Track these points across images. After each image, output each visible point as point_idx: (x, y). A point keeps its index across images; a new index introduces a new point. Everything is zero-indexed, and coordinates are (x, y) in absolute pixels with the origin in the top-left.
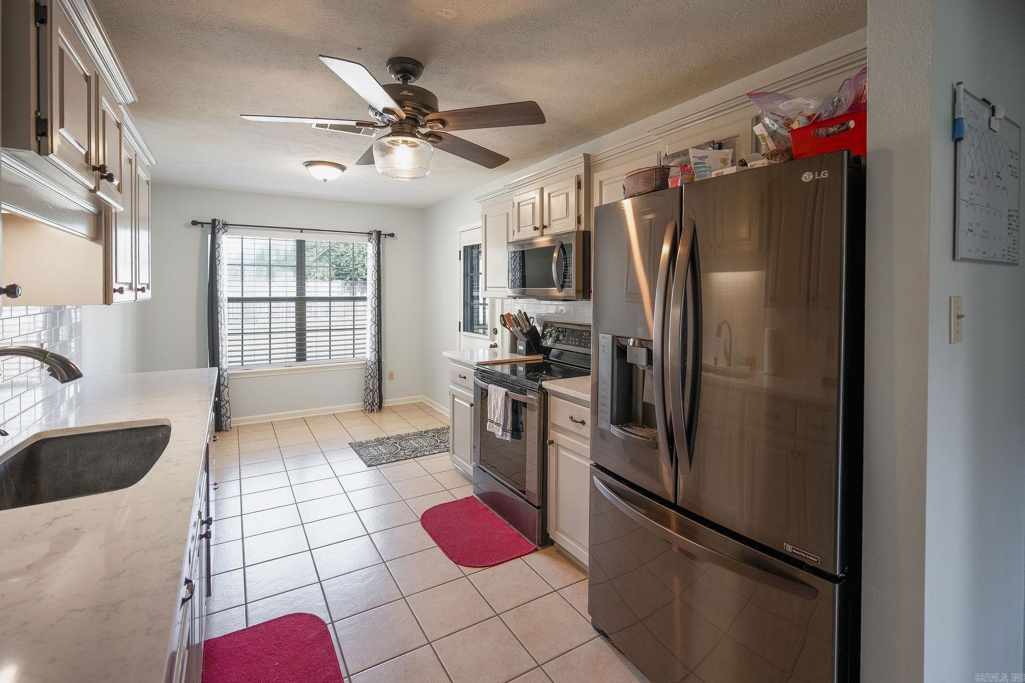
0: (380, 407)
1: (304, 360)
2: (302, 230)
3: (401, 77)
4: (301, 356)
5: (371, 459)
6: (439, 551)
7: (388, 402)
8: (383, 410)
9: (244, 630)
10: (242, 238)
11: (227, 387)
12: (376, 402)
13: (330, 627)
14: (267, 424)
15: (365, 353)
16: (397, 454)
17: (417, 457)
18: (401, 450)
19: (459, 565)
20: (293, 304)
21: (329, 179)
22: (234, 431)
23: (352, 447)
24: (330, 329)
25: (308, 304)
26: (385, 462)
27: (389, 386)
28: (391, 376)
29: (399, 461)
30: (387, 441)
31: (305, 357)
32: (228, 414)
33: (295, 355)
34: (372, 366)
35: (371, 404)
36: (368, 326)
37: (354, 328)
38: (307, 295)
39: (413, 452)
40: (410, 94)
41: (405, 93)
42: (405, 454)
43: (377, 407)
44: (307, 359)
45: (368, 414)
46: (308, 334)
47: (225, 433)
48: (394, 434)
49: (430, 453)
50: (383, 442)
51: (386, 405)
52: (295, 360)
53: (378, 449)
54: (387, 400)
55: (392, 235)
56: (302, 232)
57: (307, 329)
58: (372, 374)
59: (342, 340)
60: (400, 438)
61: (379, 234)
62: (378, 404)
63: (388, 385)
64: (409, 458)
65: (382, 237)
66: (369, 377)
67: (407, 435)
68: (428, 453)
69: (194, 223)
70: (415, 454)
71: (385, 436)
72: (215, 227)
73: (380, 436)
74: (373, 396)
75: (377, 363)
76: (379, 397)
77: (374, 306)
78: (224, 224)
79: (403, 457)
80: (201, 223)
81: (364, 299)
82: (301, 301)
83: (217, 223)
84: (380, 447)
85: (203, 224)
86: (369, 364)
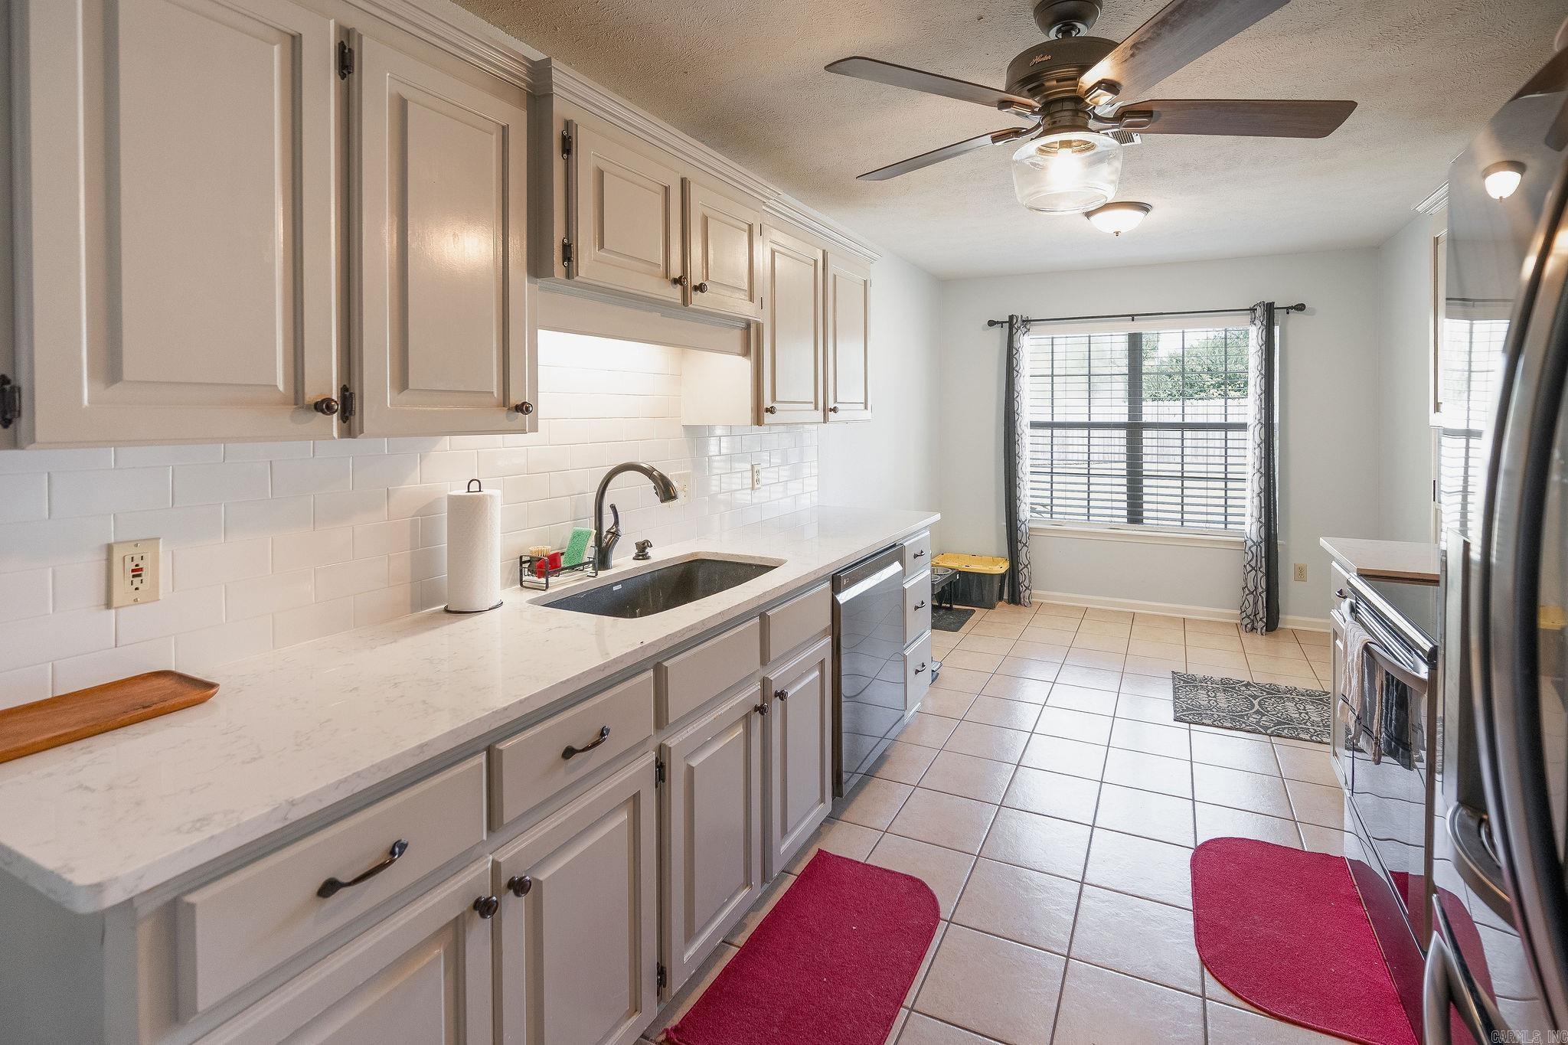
0: (1272, 624)
1: (1141, 521)
2: (1133, 317)
4: (1135, 514)
5: (1188, 709)
6: (1188, 920)
7: (1290, 619)
8: (1278, 632)
9: (859, 863)
10: (1053, 338)
11: (1025, 545)
12: (1261, 615)
13: (941, 927)
14: (1079, 609)
15: (1243, 523)
16: (1242, 716)
17: (1280, 736)
18: (1257, 712)
19: (1205, 971)
21: (1123, 231)
22: (1035, 608)
23: (1174, 679)
24: (1182, 477)
26: (1209, 722)
27: (1291, 591)
28: (1301, 573)
29: (1237, 729)
30: (1244, 688)
31: (1140, 517)
32: (1026, 583)
33: (1124, 512)
34: (1254, 549)
35: (1252, 617)
36: (1249, 477)
37: (1226, 478)
39: (1279, 723)
40: (1046, 58)
41: (1038, 59)
42: (1258, 723)
43: (1261, 624)
46: (1147, 482)
47: (1023, 608)
48: (1263, 680)
49: (1314, 738)
50: (1234, 688)
51: (1288, 627)
52: (1125, 520)
53: (1215, 697)
54: (1290, 617)
55: (1300, 308)
56: (1133, 320)
57: (1146, 473)
58: (1253, 563)
59: (1203, 500)
60: (1273, 691)
61: (1270, 308)
62: (1265, 620)
64: (1260, 733)
65: (1279, 314)
66: (1249, 568)
67: (1289, 691)
68: (1308, 738)
69: (991, 323)
70: (1278, 729)
71: (1247, 679)
72: (1012, 326)
73: (1236, 677)
74: (1256, 603)
75: (1263, 545)
76: (1267, 608)
77: (1258, 441)
78: (1024, 321)
79: (1250, 725)
80: (998, 323)
81: (1242, 427)
82: (1134, 429)
83: (1015, 321)
84: (1221, 695)
85: (1002, 323)
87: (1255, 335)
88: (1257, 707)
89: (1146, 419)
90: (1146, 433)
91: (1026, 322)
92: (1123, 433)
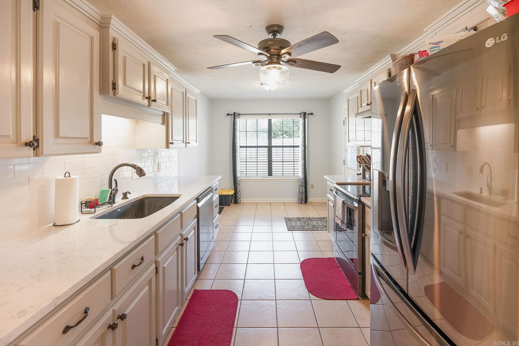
0: (306, 202)
3: (272, 35)
4: (270, 174)
5: (291, 227)
6: (303, 282)
7: (310, 200)
8: (308, 203)
9: (209, 290)
10: (246, 120)
11: (239, 185)
13: (239, 302)
14: (255, 203)
15: (299, 174)
16: (304, 227)
17: (313, 230)
18: (307, 225)
19: (310, 293)
21: (272, 90)
22: (242, 204)
23: (285, 219)
24: (283, 161)
26: (297, 230)
27: (310, 191)
28: (312, 186)
29: (304, 230)
30: (303, 219)
31: (271, 174)
32: (240, 197)
33: (267, 173)
34: (302, 181)
35: (301, 200)
36: (300, 160)
37: (294, 161)
39: (313, 227)
40: (272, 43)
41: (269, 43)
42: (308, 228)
43: (304, 201)
44: (273, 175)
45: (299, 205)
46: (273, 163)
47: (238, 205)
48: (307, 216)
50: (300, 220)
51: (310, 201)
52: (268, 175)
53: (296, 223)
55: (312, 114)
56: (269, 115)
57: (273, 161)
58: (301, 185)
59: (288, 167)
60: (309, 219)
61: (305, 114)
62: (304, 200)
64: (309, 230)
65: (307, 116)
66: (300, 186)
67: (313, 218)
68: (320, 230)
69: (228, 115)
70: (313, 229)
71: (303, 217)
72: (235, 116)
73: (300, 217)
74: (302, 196)
75: (304, 179)
76: (305, 197)
77: (302, 150)
78: (238, 114)
79: (306, 229)
80: (230, 114)
81: (298, 146)
82: (270, 147)
83: (235, 114)
84: (298, 222)
85: (231, 115)
86: (300, 179)
87: (301, 121)
88: (307, 224)
89: (273, 145)
90: (273, 149)
91: (239, 114)
92: (267, 149)
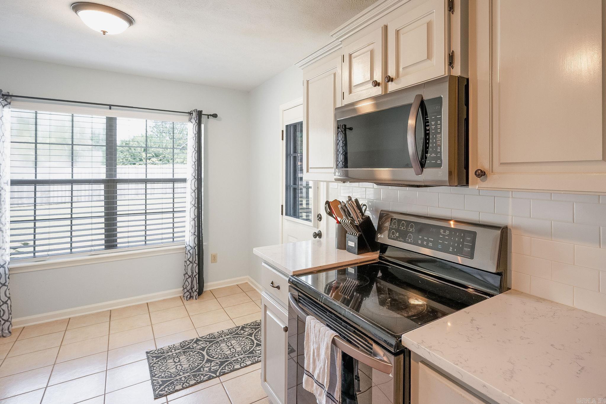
0: (200, 292)
1: (114, 246)
2: (110, 106)
5: (163, 383)
7: (209, 286)
8: (204, 295)
12: (195, 288)
16: (199, 370)
17: (224, 374)
18: (208, 361)
20: (102, 186)
23: (148, 358)
24: (146, 213)
25: (119, 186)
26: (180, 387)
28: (214, 258)
29: (199, 383)
30: (195, 345)
33: (103, 242)
34: (191, 251)
35: (190, 291)
37: (173, 211)
38: (119, 176)
39: (221, 364)
42: (210, 370)
43: (196, 293)
44: (118, 245)
45: (186, 302)
46: (119, 219)
48: (204, 333)
49: (242, 365)
50: (189, 348)
51: (208, 289)
52: (104, 247)
53: (179, 361)
54: (209, 284)
55: (215, 116)
56: (110, 109)
57: (118, 213)
58: (191, 260)
59: (160, 226)
60: (212, 340)
61: (200, 114)
62: (197, 290)
63: (209, 268)
64: (214, 378)
65: (204, 118)
66: (188, 263)
67: (221, 335)
68: (239, 367)
70: (222, 370)
71: (195, 336)
73: (188, 338)
74: (192, 282)
75: (196, 248)
76: (198, 283)
77: (194, 188)
79: (206, 375)
81: (184, 180)
84: (183, 358)
86: (188, 248)
87: (190, 127)
88: (206, 357)
